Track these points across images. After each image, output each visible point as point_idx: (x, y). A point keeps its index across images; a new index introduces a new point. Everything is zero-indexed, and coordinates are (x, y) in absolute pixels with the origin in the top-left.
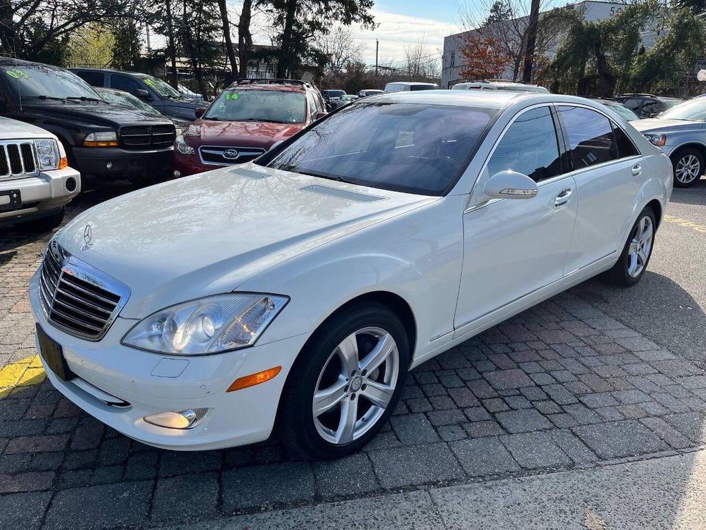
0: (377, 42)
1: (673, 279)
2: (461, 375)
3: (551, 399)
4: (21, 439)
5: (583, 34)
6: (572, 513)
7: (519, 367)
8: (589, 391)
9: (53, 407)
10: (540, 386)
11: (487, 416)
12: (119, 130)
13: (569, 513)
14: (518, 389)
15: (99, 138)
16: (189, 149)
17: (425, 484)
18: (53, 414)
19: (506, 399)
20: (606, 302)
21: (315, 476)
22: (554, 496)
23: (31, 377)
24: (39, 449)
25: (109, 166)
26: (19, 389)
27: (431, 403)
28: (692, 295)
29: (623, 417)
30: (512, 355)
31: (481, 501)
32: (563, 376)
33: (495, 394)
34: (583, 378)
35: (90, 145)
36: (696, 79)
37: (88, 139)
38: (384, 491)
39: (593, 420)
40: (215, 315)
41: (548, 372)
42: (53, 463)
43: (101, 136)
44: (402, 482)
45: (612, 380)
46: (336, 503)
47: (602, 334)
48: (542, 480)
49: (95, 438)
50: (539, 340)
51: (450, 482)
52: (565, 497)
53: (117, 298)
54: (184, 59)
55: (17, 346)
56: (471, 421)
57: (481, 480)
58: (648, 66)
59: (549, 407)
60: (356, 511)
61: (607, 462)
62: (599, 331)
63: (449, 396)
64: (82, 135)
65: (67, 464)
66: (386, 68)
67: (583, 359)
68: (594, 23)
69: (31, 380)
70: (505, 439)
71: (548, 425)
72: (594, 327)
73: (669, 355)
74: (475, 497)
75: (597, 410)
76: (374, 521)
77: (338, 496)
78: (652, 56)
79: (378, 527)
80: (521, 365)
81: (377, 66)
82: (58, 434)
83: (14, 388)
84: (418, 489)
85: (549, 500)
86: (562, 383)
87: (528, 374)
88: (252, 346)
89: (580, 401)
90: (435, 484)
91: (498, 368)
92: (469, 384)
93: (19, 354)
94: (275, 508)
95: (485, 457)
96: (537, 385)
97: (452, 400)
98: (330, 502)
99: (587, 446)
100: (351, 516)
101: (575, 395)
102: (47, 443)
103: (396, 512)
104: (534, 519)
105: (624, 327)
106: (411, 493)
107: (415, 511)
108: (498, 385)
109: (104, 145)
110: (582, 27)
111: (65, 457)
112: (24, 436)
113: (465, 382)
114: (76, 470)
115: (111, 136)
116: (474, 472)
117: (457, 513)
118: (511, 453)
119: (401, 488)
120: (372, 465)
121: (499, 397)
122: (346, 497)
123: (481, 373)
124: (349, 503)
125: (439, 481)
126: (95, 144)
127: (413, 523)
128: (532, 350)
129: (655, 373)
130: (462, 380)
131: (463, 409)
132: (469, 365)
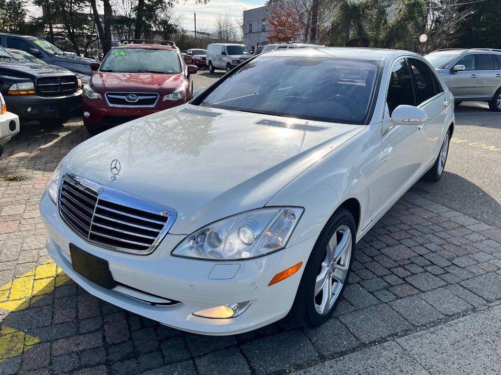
0: (195, 14)
1: (459, 174)
2: (366, 252)
3: (434, 264)
4: (60, 341)
5: (348, 10)
6: (494, 342)
7: (401, 244)
8: (455, 256)
9: (74, 311)
10: (422, 256)
11: (401, 281)
12: (36, 81)
13: (492, 342)
14: (409, 259)
15: (20, 88)
16: (96, 95)
17: (389, 336)
18: (77, 317)
19: (406, 267)
20: (428, 193)
21: (310, 340)
22: (476, 332)
23: (41, 287)
24: (81, 348)
25: (29, 110)
26: (37, 298)
27: (358, 276)
28: (477, 184)
29: (485, 272)
30: (392, 235)
31: (434, 343)
32: (433, 247)
33: (396, 264)
34: (445, 247)
35: (13, 93)
36: (419, 41)
37: (11, 89)
38: (365, 345)
39: (469, 276)
40: (253, 226)
41: (421, 245)
42: (100, 357)
43: (21, 86)
44: (374, 337)
45: (464, 247)
46: (338, 359)
47: (439, 215)
48: (462, 322)
49: (124, 332)
50: (403, 223)
51: (406, 332)
52: (483, 331)
53: (164, 219)
54: (59, 25)
55: (15, 262)
56: (392, 286)
57: (425, 328)
58: (390, 32)
59: (437, 270)
60: (354, 363)
61: (494, 304)
62: (436, 213)
63: (367, 269)
64: (6, 86)
65: (111, 357)
66: (203, 33)
67: (437, 234)
68: (355, 2)
69: (43, 290)
70: (423, 296)
71: (444, 283)
72: (431, 210)
73: (487, 227)
74: (428, 341)
75: (467, 268)
76: (372, 369)
77: (335, 353)
78: (393, 26)
79: (378, 373)
80: (401, 241)
81: (195, 32)
82: (90, 332)
83: (31, 299)
84: (387, 341)
85: (474, 335)
86: (434, 252)
87: (409, 248)
88: (284, 248)
89: (453, 263)
90: (396, 334)
91: (387, 245)
92: (375, 258)
93: (21, 269)
94: (296, 369)
95: (418, 311)
96: (419, 255)
97: (371, 271)
98: (332, 359)
99: (476, 294)
100: (353, 367)
101: (448, 260)
102: (86, 342)
103: (382, 360)
104: (474, 351)
105: (449, 209)
106: (385, 344)
107: (396, 357)
108: (394, 257)
109: (25, 93)
110: (348, 5)
111: (107, 352)
112: (62, 338)
113: (372, 258)
114: (122, 360)
115: (29, 86)
116: (418, 323)
117: (424, 354)
118: (432, 306)
119: (375, 342)
120: (345, 326)
121: (400, 266)
122: (342, 354)
123: (379, 250)
124: (347, 357)
125: (398, 333)
126: (17, 93)
127: (400, 367)
128: (402, 230)
129: (486, 239)
130: (369, 256)
131: (382, 277)
132: (368, 245)
